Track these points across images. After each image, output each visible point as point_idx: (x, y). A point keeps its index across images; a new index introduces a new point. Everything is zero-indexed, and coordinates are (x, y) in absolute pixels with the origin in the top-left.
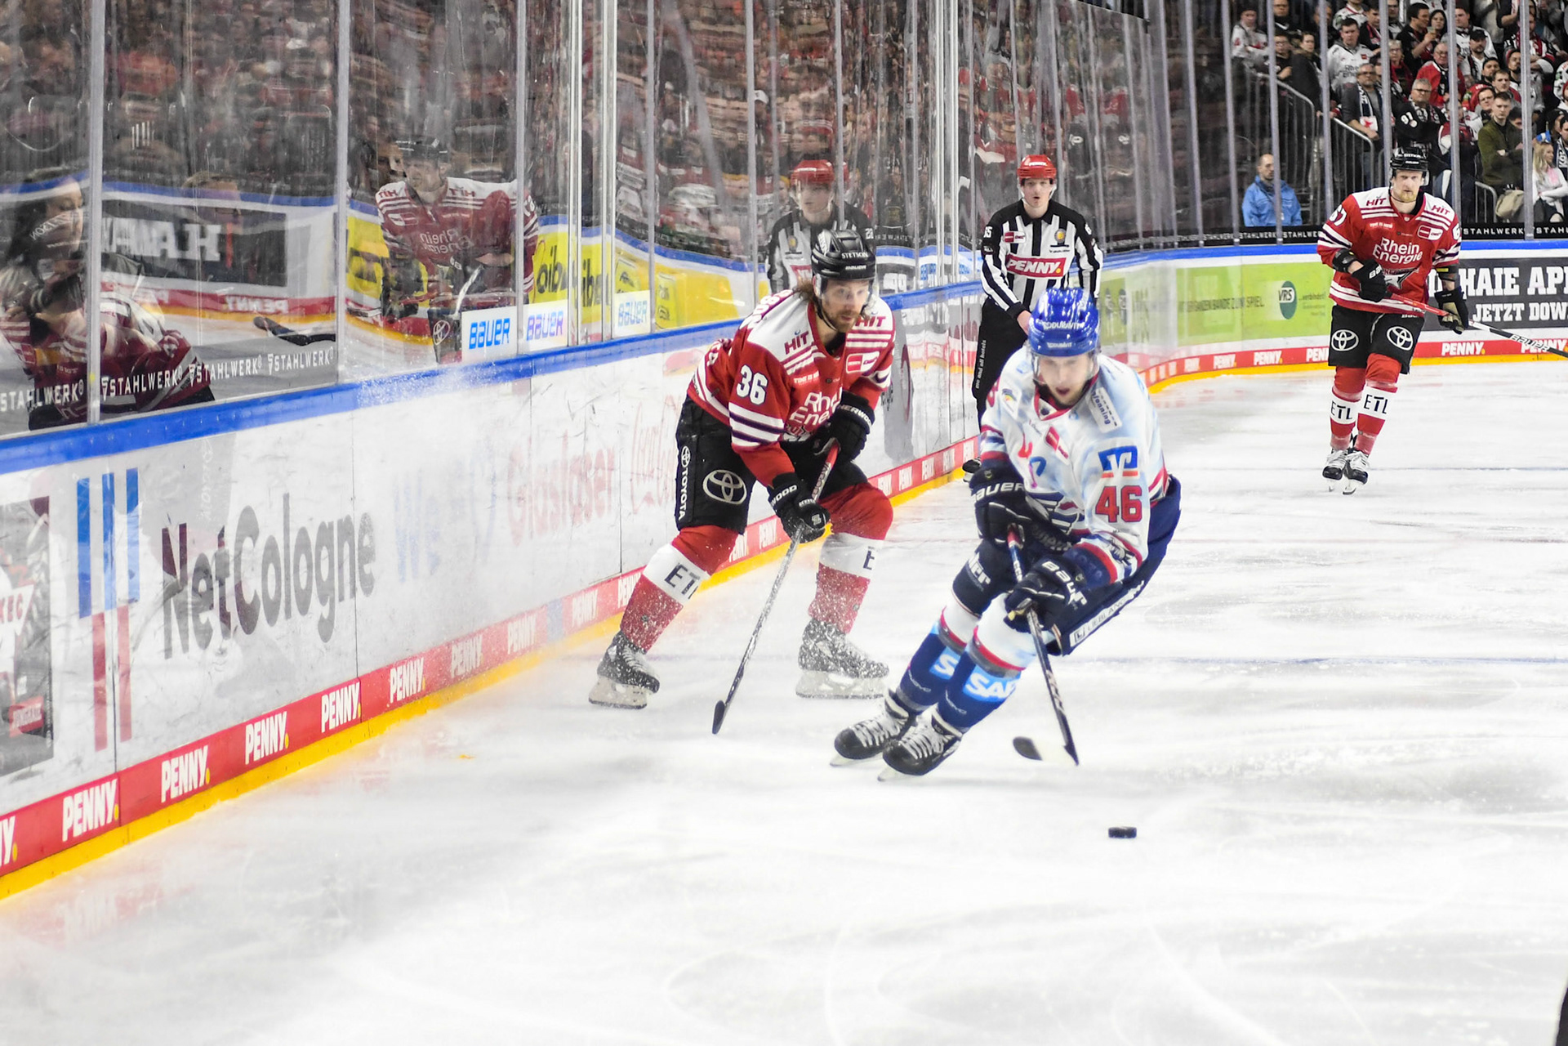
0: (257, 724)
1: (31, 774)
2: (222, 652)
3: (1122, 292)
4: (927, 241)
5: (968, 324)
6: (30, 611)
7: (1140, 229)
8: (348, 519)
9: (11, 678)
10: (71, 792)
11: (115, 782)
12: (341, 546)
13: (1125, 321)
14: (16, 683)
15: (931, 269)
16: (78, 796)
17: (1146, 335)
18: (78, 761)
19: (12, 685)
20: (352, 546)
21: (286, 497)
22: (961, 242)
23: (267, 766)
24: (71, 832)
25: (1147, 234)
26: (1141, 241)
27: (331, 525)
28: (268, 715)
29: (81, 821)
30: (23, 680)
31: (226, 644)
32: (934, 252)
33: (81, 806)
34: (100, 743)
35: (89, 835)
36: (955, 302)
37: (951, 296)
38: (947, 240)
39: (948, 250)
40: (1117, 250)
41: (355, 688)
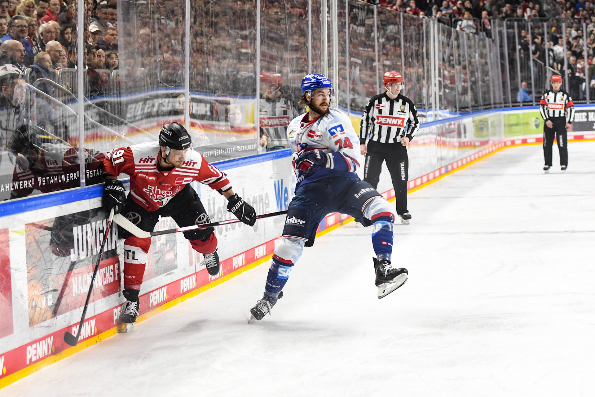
0: (236, 257)
1: (171, 273)
2: (226, 236)
3: (487, 122)
5: (442, 132)
6: (170, 224)
7: (492, 102)
8: (261, 195)
9: (165, 245)
10: (183, 279)
11: (195, 275)
12: (259, 203)
13: (488, 130)
14: (166, 246)
15: (431, 116)
16: (185, 280)
17: (495, 134)
18: (184, 269)
19: (165, 247)
20: (263, 203)
21: (243, 188)
22: (440, 108)
23: (239, 270)
24: (183, 290)
25: (495, 104)
26: (493, 106)
27: (257, 197)
28: (239, 254)
29: (186, 287)
30: (168, 245)
31: (227, 233)
32: (432, 110)
33: (186, 283)
34: (191, 264)
35: (188, 291)
36: (438, 125)
37: (437, 124)
38: (436, 107)
39: (436, 110)
40: (486, 109)
41: (264, 246)
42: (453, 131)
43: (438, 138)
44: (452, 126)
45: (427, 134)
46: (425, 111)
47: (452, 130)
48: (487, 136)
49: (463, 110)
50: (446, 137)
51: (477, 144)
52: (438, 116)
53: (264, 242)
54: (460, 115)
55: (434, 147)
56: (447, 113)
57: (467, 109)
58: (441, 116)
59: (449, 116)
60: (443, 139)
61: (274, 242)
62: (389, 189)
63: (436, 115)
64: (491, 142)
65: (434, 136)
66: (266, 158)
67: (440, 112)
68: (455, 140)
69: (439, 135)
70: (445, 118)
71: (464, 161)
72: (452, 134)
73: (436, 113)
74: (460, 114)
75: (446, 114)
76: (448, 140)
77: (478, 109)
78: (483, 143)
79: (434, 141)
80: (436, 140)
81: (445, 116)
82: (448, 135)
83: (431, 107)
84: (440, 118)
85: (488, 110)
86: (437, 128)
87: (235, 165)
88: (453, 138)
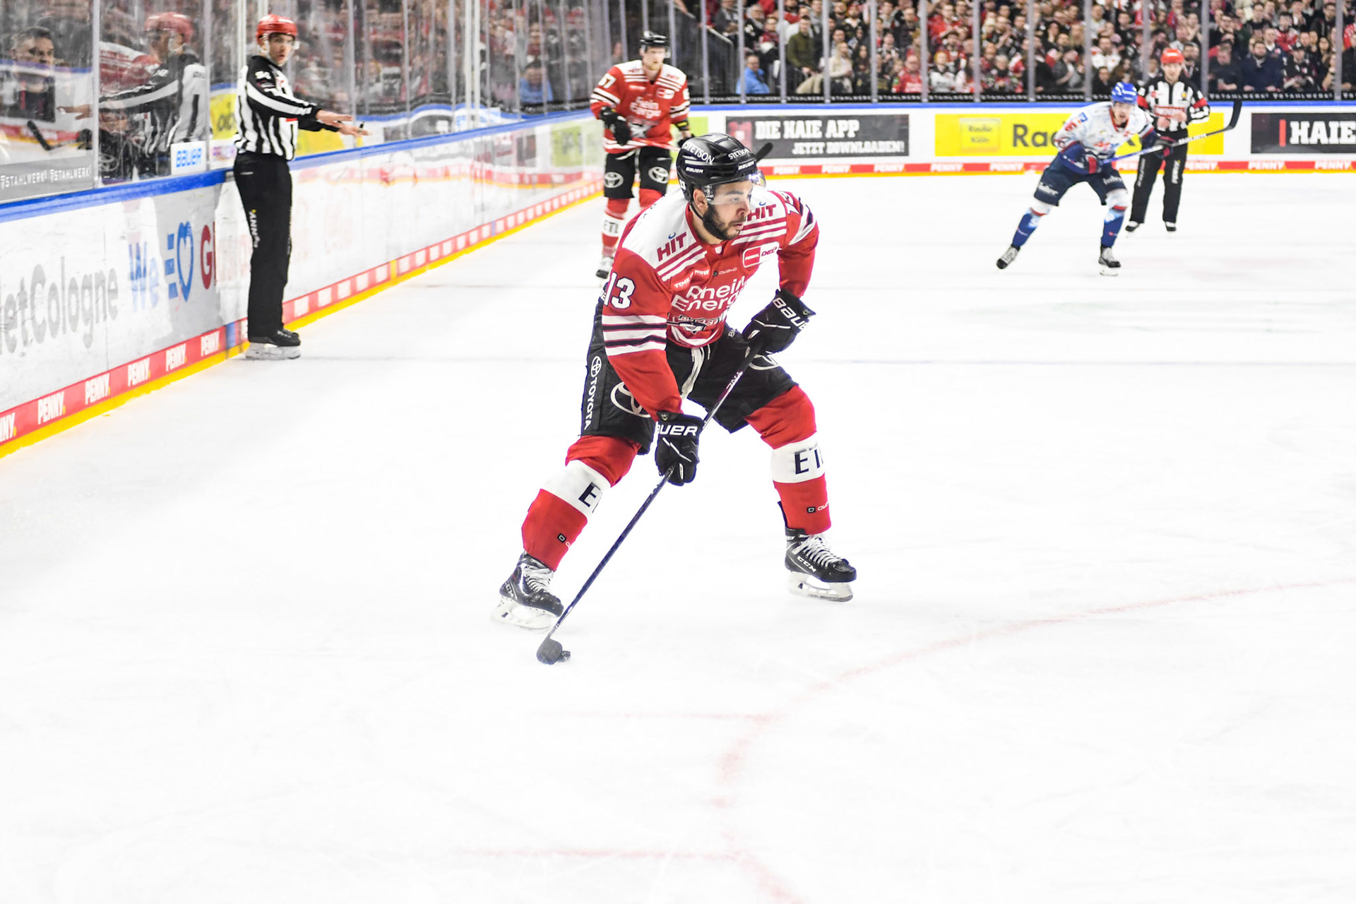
2: (23, 354)
3: (579, 134)
4: (461, 102)
5: (486, 153)
8: (102, 272)
12: (97, 288)
13: (581, 152)
15: (463, 118)
20: (104, 289)
21: (63, 258)
23: (52, 425)
27: (91, 275)
28: (53, 394)
31: (25, 350)
32: (465, 107)
36: (477, 139)
37: (475, 136)
38: (473, 100)
39: (473, 107)
40: (579, 108)
41: (107, 377)
42: (509, 152)
43: (478, 165)
44: (507, 143)
45: (453, 156)
46: (449, 109)
47: (506, 150)
48: (579, 163)
49: (530, 109)
50: (494, 164)
51: (556, 179)
52: (478, 119)
53: (105, 370)
54: (523, 120)
55: (467, 183)
56: (495, 114)
57: (539, 109)
58: (483, 120)
59: (499, 120)
60: (487, 166)
61: (127, 369)
62: (371, 267)
63: (473, 118)
64: (586, 176)
65: (469, 161)
66: (113, 197)
67: (481, 112)
68: (513, 170)
69: (479, 159)
70: (492, 125)
71: (530, 214)
72: (506, 158)
73: (473, 112)
74: (523, 117)
75: (493, 116)
76: (497, 169)
77: (563, 109)
78: (569, 178)
79: (468, 170)
80: (472, 167)
81: (492, 121)
82: (497, 159)
83: (464, 101)
84: (483, 125)
85: (582, 111)
86: (475, 144)
87: (45, 208)
88: (509, 165)
